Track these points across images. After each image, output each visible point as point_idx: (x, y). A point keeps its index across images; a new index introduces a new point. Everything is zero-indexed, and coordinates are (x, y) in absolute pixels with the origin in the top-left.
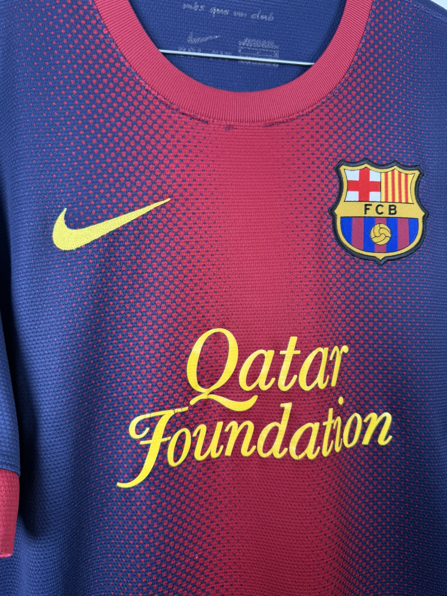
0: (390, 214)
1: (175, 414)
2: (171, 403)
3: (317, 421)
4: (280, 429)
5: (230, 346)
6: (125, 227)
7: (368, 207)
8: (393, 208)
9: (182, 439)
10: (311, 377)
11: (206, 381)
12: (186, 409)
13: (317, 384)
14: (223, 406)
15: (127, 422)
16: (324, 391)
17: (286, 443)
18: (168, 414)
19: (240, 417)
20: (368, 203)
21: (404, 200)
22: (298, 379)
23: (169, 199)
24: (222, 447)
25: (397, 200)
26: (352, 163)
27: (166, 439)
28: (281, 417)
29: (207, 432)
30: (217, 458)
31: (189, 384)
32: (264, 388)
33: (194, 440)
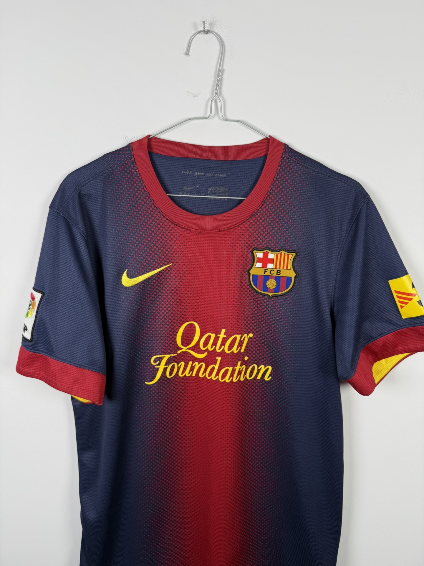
0: (277, 274)
1: (170, 357)
2: (169, 352)
3: (231, 366)
4: (215, 368)
5: (196, 330)
6: (152, 277)
7: (266, 271)
8: (279, 271)
9: (173, 367)
10: (231, 347)
11: (185, 344)
12: (176, 355)
13: (233, 351)
14: (192, 355)
15: (150, 357)
16: (237, 354)
17: (217, 374)
18: (167, 356)
19: (200, 361)
20: (266, 269)
21: (285, 268)
22: (224, 348)
23: (172, 264)
24: (191, 372)
25: (282, 267)
26: (260, 250)
27: (166, 367)
28: (216, 363)
29: (185, 365)
30: (189, 377)
31: (177, 344)
32: (210, 349)
33: (179, 368)
